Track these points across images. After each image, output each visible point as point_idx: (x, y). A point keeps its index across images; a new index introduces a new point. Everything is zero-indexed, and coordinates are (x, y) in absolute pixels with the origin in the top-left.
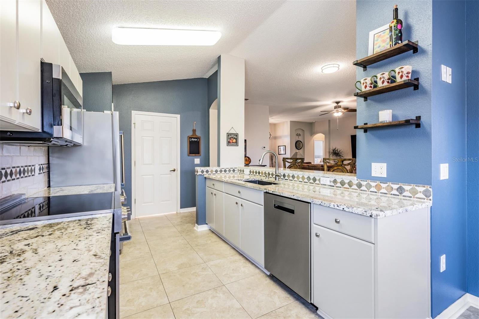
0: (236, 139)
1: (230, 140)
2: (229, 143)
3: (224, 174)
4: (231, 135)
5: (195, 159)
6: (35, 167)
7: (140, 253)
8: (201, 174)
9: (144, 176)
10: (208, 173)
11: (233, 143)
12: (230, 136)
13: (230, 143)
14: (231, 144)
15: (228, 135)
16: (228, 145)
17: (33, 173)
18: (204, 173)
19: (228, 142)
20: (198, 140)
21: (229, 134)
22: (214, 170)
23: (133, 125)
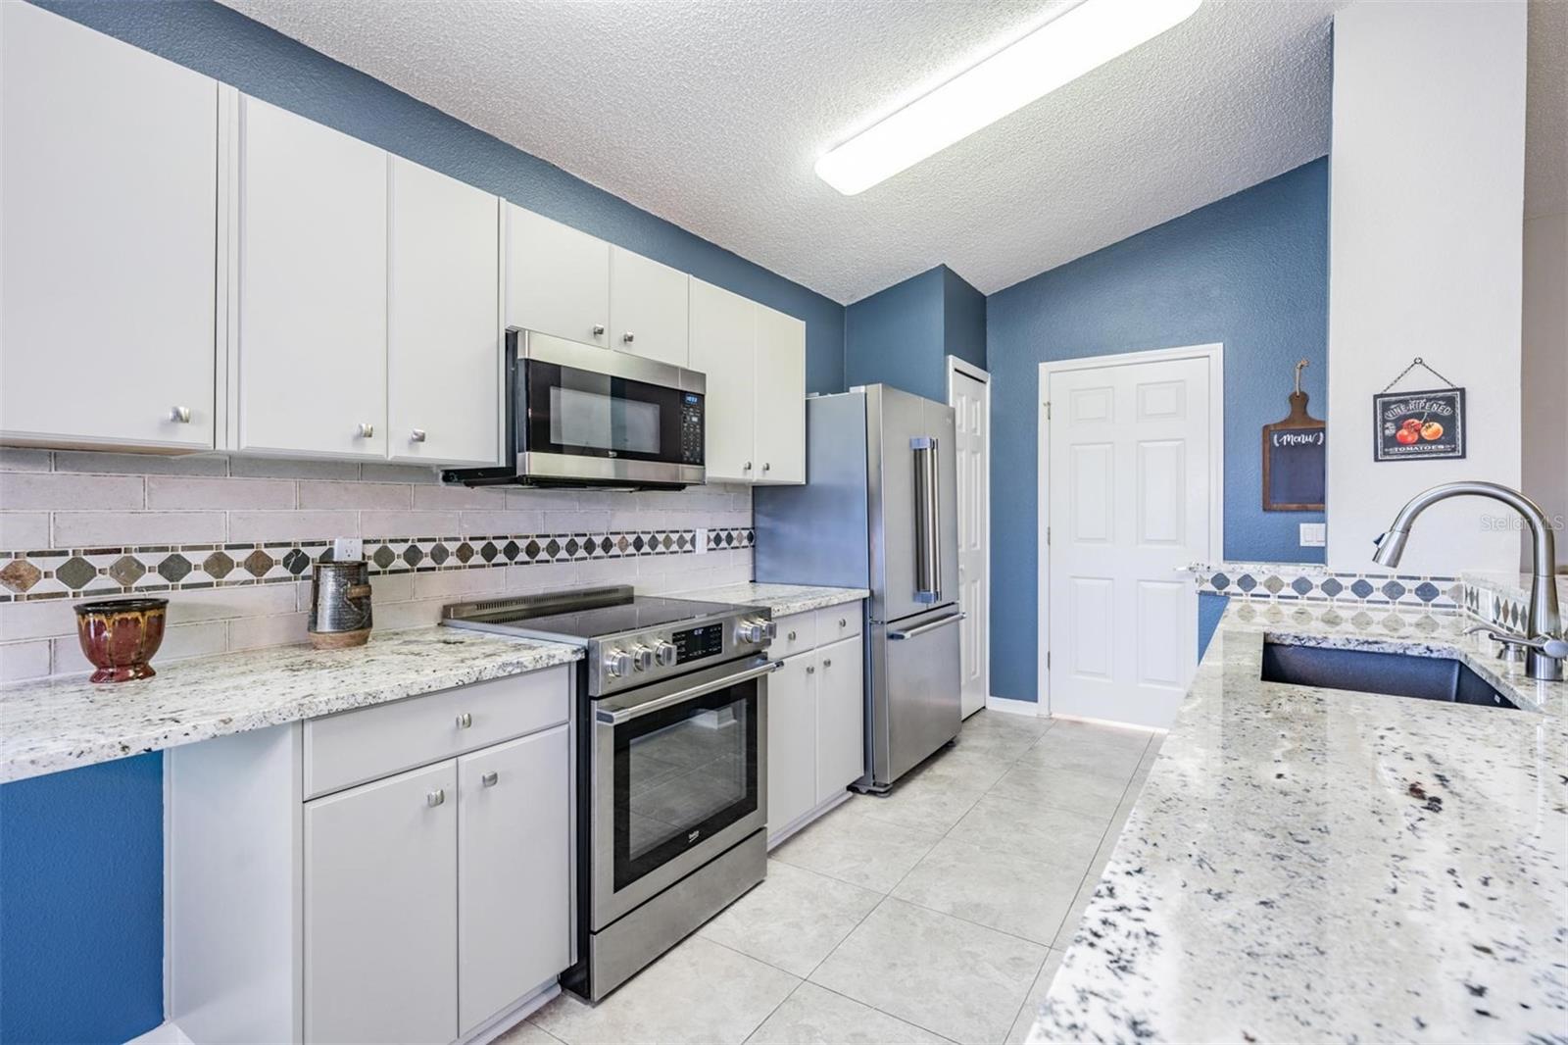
0: (1449, 423)
1: (1398, 428)
2: (1388, 447)
3: (1356, 602)
4: (1406, 402)
5: (1303, 526)
6: (694, 536)
7: (930, 815)
8: (1214, 594)
9: (1078, 581)
10: (1253, 592)
11: (1421, 441)
12: (1401, 410)
13: (1400, 444)
14: (1402, 449)
15: (1386, 407)
16: (1385, 454)
17: (688, 547)
18: (1226, 590)
19: (1385, 437)
20: (1318, 438)
21: (1394, 399)
22: (1289, 580)
23: (1042, 411)
